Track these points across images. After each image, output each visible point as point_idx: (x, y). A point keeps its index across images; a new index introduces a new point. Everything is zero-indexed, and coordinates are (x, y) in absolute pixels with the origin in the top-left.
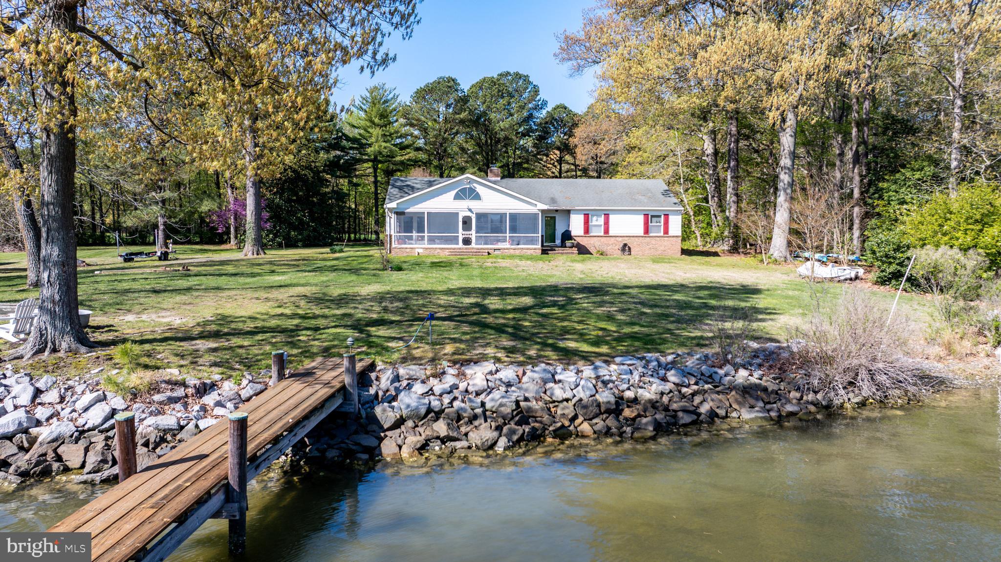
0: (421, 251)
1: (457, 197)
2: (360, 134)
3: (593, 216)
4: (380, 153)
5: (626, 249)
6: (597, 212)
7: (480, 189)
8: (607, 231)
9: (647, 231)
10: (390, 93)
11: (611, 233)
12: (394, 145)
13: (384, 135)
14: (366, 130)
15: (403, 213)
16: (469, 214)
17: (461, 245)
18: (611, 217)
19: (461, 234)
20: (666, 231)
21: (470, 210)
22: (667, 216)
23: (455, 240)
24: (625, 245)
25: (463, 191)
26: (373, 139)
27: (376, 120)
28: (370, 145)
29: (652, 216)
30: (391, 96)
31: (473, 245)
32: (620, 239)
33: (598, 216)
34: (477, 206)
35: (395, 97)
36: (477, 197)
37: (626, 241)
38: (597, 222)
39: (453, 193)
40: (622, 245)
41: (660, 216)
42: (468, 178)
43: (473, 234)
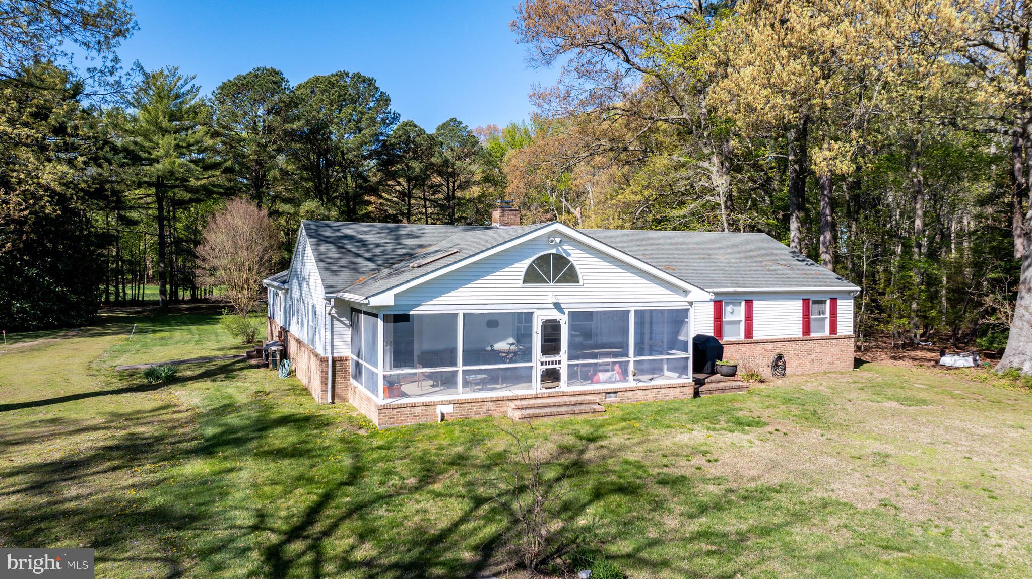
0: (448, 409)
1: (531, 277)
2: (135, 143)
3: (727, 304)
4: (172, 173)
5: (778, 363)
6: (734, 298)
7: (577, 258)
8: (749, 333)
9: (807, 330)
10: (186, 82)
11: (757, 334)
12: (191, 161)
13: (178, 146)
14: (145, 137)
15: (405, 318)
16: (554, 315)
17: (536, 386)
18: (756, 304)
19: (538, 362)
20: (833, 330)
21: (557, 306)
22: (834, 301)
23: (524, 377)
24: (780, 357)
25: (543, 260)
26: (161, 152)
27: (165, 124)
28: (152, 162)
29: (815, 302)
30: (188, 87)
31: (563, 385)
32: (770, 346)
33: (734, 304)
34: (572, 297)
35: (194, 90)
36: (571, 276)
37: (780, 349)
38: (735, 314)
39: (522, 266)
40: (772, 357)
41: (824, 302)
42: (557, 232)
43: (563, 361)
